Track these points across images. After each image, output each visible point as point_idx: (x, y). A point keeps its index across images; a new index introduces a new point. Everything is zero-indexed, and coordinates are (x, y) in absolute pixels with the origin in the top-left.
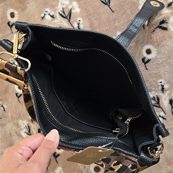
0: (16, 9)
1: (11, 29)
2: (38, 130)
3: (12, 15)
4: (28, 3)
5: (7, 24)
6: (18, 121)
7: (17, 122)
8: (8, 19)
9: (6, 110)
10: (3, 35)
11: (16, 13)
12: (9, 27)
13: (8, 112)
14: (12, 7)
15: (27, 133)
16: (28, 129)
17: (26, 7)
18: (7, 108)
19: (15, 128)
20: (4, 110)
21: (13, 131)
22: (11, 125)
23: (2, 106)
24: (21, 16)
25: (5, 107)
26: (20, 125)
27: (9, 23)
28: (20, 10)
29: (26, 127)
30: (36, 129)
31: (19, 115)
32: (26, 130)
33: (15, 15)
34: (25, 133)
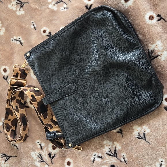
0: (6, 65)
1: (7, 81)
2: (48, 154)
3: (5, 70)
4: (14, 58)
5: (3, 78)
6: (31, 154)
7: (29, 155)
8: (2, 74)
9: (18, 148)
10: (2, 88)
11: (7, 68)
12: (5, 80)
13: (21, 149)
14: (3, 65)
15: (40, 161)
16: (40, 157)
17: (13, 61)
18: (19, 146)
19: (30, 161)
20: (17, 148)
21: (29, 165)
22: (26, 160)
23: (15, 146)
24: (11, 69)
25: (17, 145)
26: (33, 157)
27: (4, 77)
28: (9, 65)
29: (38, 156)
30: (47, 155)
31: (30, 148)
32: (39, 160)
33: (7, 70)
34: (39, 162)
